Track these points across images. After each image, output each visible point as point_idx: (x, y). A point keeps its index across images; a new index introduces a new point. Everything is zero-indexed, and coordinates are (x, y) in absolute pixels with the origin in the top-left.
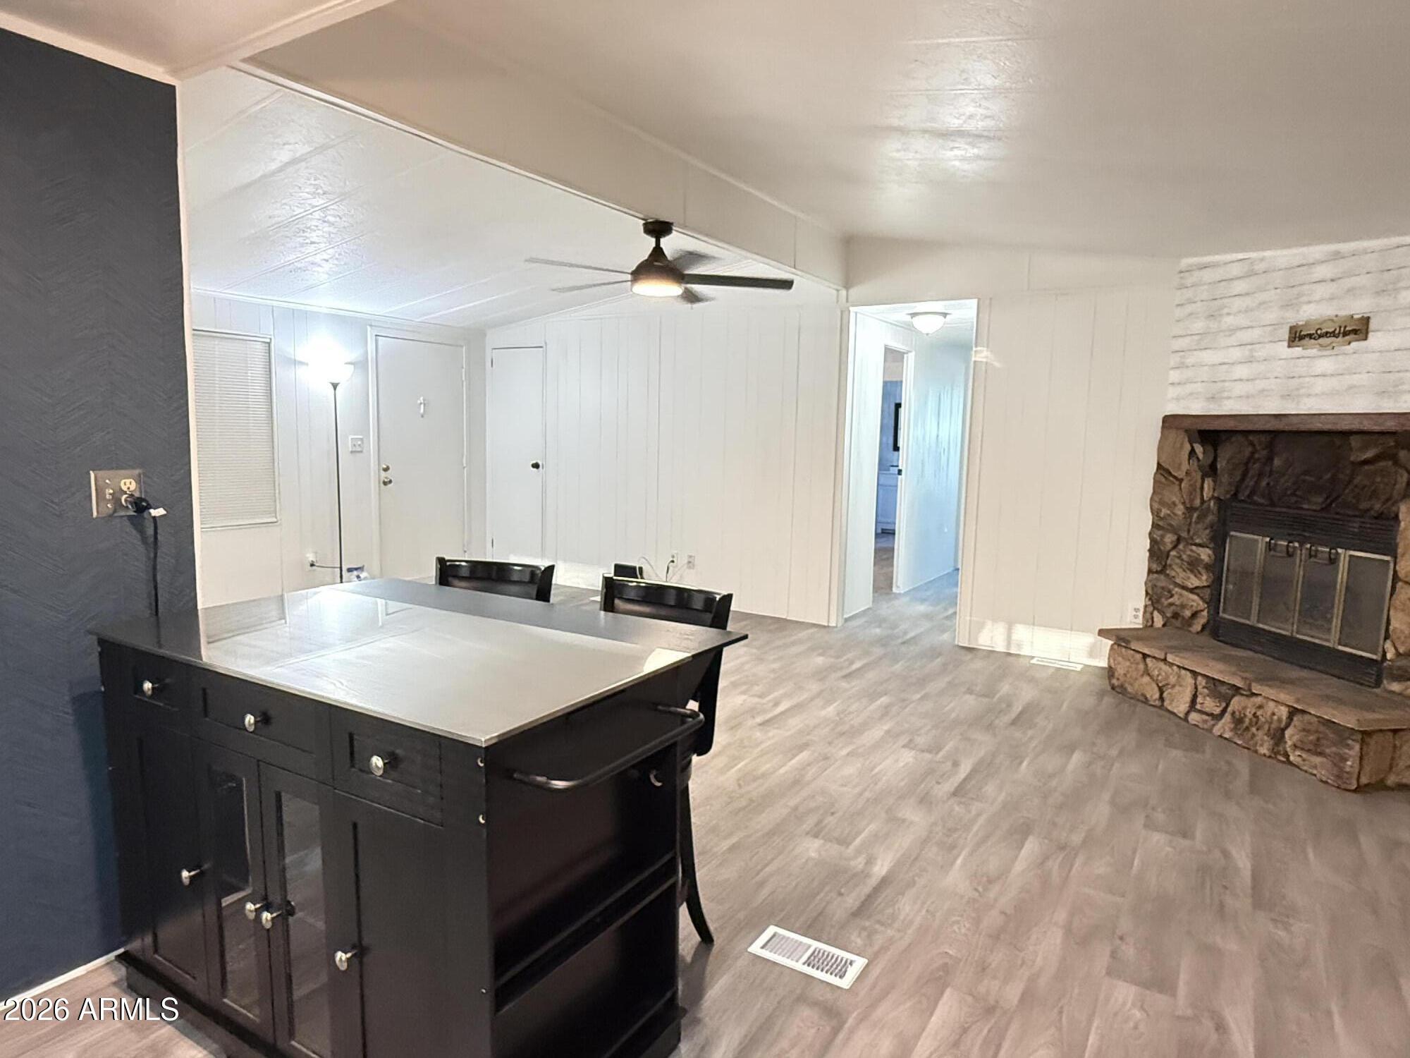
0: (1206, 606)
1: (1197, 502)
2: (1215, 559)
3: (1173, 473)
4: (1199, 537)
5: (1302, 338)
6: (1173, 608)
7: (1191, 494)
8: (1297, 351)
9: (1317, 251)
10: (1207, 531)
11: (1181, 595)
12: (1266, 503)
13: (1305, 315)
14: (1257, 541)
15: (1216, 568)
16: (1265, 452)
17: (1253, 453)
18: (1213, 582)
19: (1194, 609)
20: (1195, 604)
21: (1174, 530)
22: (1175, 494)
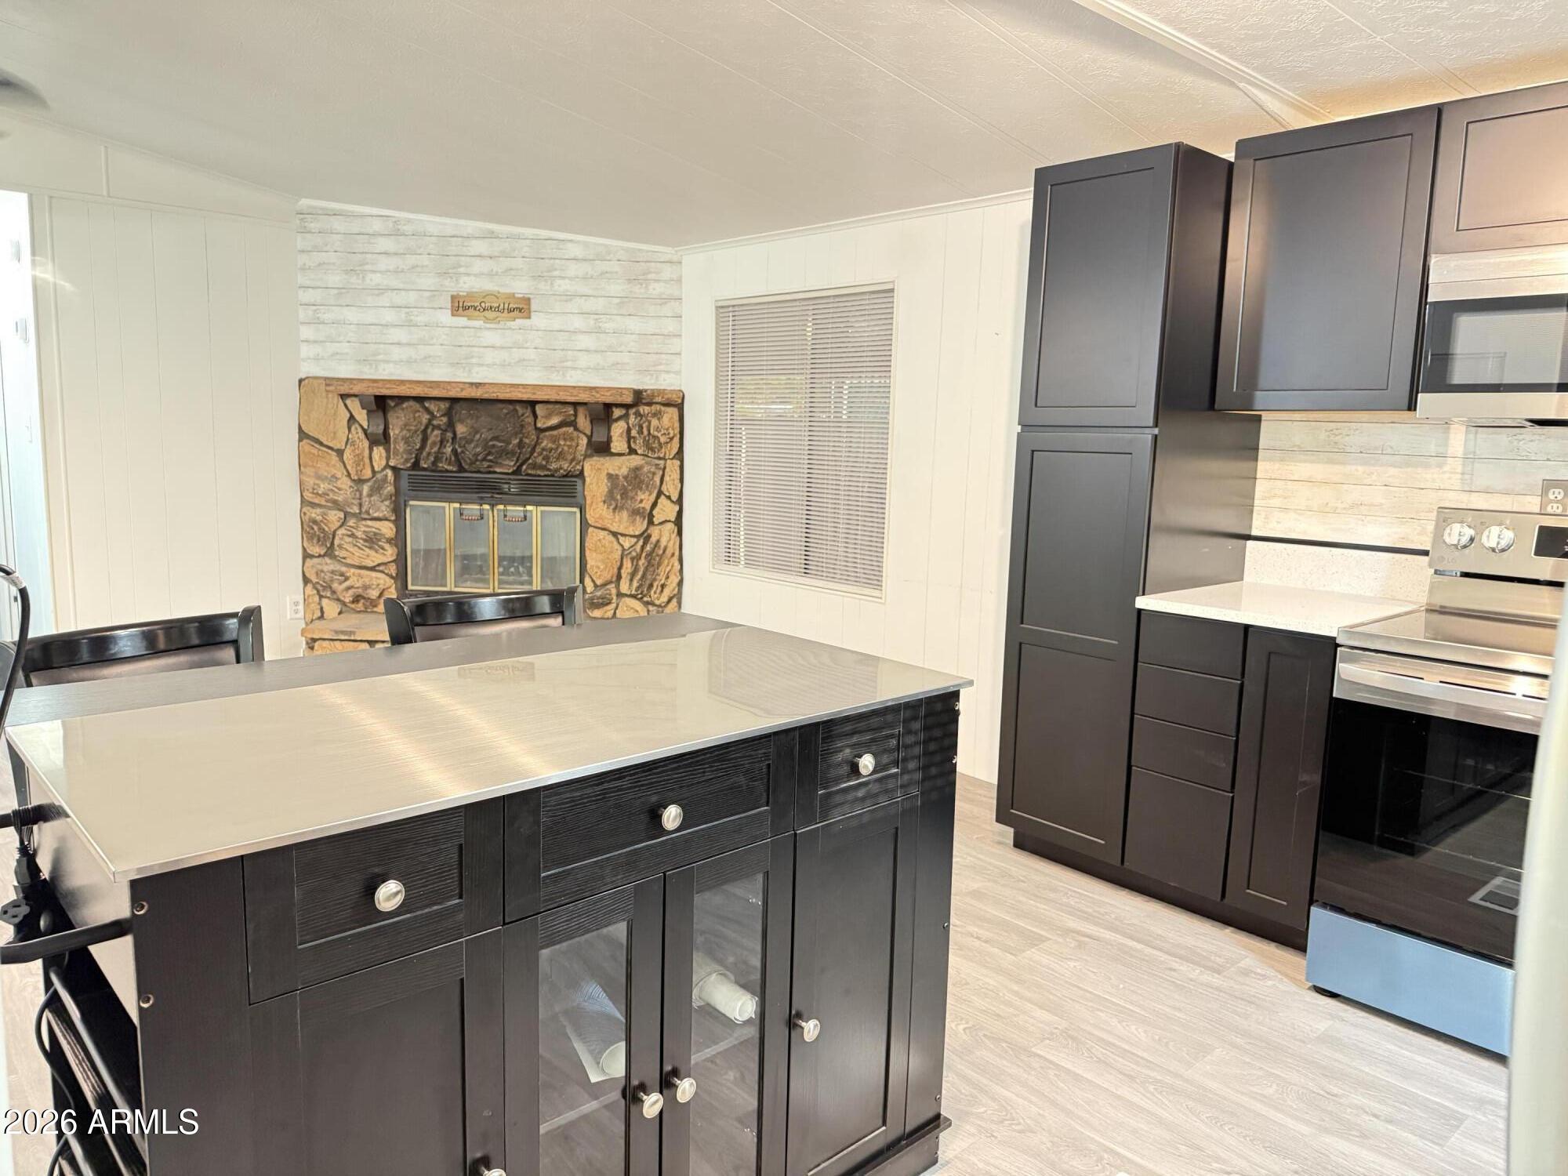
0: (393, 581)
1: (368, 473)
2: (397, 532)
3: (325, 443)
4: (378, 510)
5: (465, 308)
6: (351, 592)
7: (358, 465)
8: (462, 321)
9: (471, 226)
10: (387, 503)
11: (359, 575)
12: (454, 469)
13: (466, 286)
14: (444, 508)
15: (399, 540)
16: (445, 419)
17: (430, 421)
18: (398, 555)
19: (382, 587)
20: (382, 582)
21: (337, 505)
22: (334, 466)
